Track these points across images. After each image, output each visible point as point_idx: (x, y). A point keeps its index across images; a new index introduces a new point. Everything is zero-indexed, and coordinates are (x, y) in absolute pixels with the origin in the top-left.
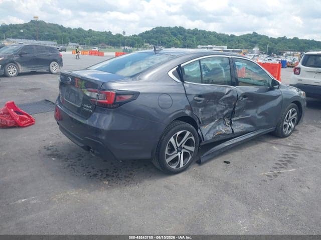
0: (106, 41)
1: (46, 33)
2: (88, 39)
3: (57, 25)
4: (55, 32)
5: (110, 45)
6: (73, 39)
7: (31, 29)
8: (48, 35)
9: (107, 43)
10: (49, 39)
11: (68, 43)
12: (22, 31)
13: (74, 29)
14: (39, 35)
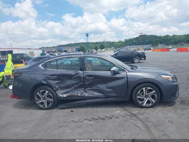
0: (185, 41)
1: (146, 41)
2: (172, 41)
3: (153, 36)
4: (151, 39)
5: (187, 43)
6: (162, 42)
7: (139, 39)
8: (147, 42)
9: (185, 42)
10: (148, 43)
11: (158, 45)
12: (134, 41)
13: (163, 36)
14: (143, 42)
